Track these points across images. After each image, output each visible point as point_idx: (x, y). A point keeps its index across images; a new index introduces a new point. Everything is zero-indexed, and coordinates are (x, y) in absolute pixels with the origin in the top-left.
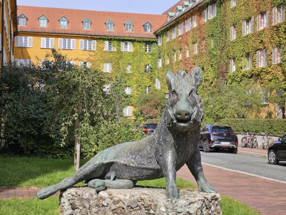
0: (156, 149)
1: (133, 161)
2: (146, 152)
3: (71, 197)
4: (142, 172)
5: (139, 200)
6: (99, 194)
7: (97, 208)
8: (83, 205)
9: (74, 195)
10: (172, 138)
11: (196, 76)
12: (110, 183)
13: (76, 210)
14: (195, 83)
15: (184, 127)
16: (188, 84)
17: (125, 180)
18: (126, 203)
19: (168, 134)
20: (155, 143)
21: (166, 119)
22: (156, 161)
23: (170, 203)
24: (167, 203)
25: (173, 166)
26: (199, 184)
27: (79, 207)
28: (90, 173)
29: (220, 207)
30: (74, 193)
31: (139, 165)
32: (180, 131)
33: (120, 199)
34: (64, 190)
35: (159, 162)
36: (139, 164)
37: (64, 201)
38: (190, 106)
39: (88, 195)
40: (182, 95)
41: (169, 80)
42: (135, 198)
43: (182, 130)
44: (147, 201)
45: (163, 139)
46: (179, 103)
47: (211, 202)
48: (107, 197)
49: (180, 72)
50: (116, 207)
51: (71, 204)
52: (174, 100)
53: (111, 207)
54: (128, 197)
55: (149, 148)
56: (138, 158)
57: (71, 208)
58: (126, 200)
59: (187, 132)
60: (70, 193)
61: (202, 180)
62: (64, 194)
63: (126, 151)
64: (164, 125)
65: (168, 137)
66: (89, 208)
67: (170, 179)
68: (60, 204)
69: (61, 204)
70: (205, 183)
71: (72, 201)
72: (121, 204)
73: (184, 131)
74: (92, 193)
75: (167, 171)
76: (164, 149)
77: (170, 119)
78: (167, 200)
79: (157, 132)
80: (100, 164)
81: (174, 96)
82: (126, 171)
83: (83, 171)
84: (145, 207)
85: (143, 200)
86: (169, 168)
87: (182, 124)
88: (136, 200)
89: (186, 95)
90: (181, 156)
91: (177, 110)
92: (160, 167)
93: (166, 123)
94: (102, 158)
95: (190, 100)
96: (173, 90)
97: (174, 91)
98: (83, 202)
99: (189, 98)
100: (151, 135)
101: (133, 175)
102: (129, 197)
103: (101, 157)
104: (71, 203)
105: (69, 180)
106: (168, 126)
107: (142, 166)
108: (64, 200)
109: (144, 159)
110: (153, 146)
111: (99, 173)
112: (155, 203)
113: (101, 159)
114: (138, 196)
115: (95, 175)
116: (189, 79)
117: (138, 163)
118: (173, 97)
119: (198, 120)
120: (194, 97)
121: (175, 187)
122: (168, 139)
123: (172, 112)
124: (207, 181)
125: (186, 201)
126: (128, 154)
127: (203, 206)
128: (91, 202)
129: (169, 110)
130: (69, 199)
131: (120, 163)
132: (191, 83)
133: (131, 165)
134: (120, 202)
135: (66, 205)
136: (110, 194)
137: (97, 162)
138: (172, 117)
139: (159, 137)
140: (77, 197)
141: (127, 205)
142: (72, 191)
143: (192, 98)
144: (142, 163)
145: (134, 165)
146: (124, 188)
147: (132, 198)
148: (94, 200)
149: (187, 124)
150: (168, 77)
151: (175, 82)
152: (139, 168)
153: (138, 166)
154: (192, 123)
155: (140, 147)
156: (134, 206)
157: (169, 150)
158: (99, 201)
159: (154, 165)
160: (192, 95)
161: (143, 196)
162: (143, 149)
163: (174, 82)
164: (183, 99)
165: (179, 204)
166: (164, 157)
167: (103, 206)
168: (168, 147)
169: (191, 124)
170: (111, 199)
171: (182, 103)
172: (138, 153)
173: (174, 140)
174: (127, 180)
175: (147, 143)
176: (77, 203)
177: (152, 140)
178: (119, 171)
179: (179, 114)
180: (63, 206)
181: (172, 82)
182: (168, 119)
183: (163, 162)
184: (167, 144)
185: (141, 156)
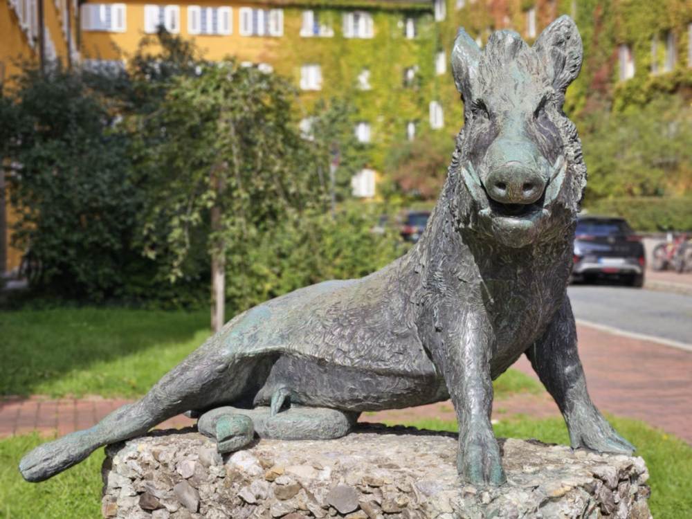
0: (421, 308)
1: (345, 347)
2: (387, 317)
3: (139, 468)
4: (377, 385)
5: (363, 489)
6: (229, 462)
7: (222, 511)
8: (180, 498)
9: (148, 464)
10: (477, 270)
11: (558, 49)
12: (270, 423)
13: (157, 513)
14: (556, 74)
15: (522, 230)
16: (530, 78)
17: (319, 409)
18: (319, 498)
19: (461, 256)
20: (417, 285)
21: (455, 203)
22: (422, 348)
23: (473, 502)
24: (462, 501)
25: (483, 367)
26: (571, 424)
27: (164, 504)
28: (202, 389)
29: (645, 504)
30: (148, 457)
31: (364, 362)
32: (502, 245)
33: (300, 480)
34: (116, 445)
35: (432, 352)
36: (365, 359)
37: (117, 484)
38: (538, 155)
39: (192, 465)
40: (509, 114)
41: (463, 65)
42: (353, 478)
43: (514, 241)
44: (391, 491)
45: (444, 273)
46: (498, 145)
47: (616, 489)
48: (255, 474)
49: (500, 37)
50: (286, 508)
51: (139, 493)
52: (479, 136)
53: (269, 509)
54: (325, 475)
55: (397, 302)
56: (363, 338)
57: (138, 507)
58: (322, 485)
59: (528, 248)
60: (136, 456)
61: (583, 410)
62: (116, 461)
63: (322, 313)
64: (447, 222)
65: (465, 264)
66: (196, 509)
67: (471, 415)
68: (104, 491)
69: (107, 492)
70: (592, 420)
71: (143, 483)
72: (301, 500)
73: (520, 247)
74: (208, 460)
75: (462, 386)
76: (449, 305)
77: (469, 201)
78: (463, 493)
79: (424, 246)
80: (234, 357)
81: (482, 122)
82: (322, 382)
83: (176, 382)
84: (384, 513)
85: (378, 487)
86: (468, 373)
87: (513, 222)
88: (355, 487)
89: (523, 115)
90: (508, 329)
91: (491, 168)
92: (437, 368)
93: (454, 216)
94: (241, 337)
95: (538, 134)
96: (478, 99)
97: (481, 105)
98: (176, 487)
99: (533, 126)
100: (406, 259)
101: (347, 396)
102: (331, 474)
103: (238, 333)
104: (139, 490)
105: (133, 414)
106: (462, 225)
107: (374, 366)
108: (118, 478)
109: (383, 339)
110: (413, 295)
111: (232, 389)
112: (421, 501)
113: (239, 342)
114: (361, 474)
115: (221, 394)
116: (535, 62)
117: (362, 353)
118: (477, 125)
119: (566, 207)
120: (551, 125)
121: (490, 445)
122: (461, 274)
123: (474, 175)
124: (599, 414)
125: (531, 496)
126: (326, 323)
127: (591, 507)
128: (205, 488)
129: (464, 171)
130: (134, 475)
131: (300, 354)
132: (542, 74)
133: (338, 361)
134: (300, 493)
135: (125, 496)
136: (265, 463)
137: (226, 353)
138: (474, 194)
139: (433, 267)
140: (157, 468)
141: (323, 505)
142: (143, 448)
143: (547, 129)
144: (375, 353)
145: (349, 361)
146: (316, 439)
147: (342, 479)
148: (213, 483)
149: (529, 219)
150: (459, 57)
151: (484, 71)
152: (364, 372)
153: (362, 364)
154: (550, 215)
155: (369, 298)
156: (347, 508)
157: (467, 312)
158: (229, 486)
159: (417, 362)
160: (546, 118)
161: (379, 475)
162: (378, 305)
163: (481, 73)
164: (513, 129)
165: (506, 506)
166: (450, 335)
167: (244, 502)
168: (464, 300)
169: (544, 220)
170: (271, 482)
171: (509, 144)
172: (360, 318)
173: (483, 275)
174: (325, 409)
175: (391, 287)
176: (160, 491)
177: (407, 277)
178: (300, 380)
179: (502, 185)
180: (115, 500)
181: (473, 72)
182: (460, 203)
183: (446, 353)
184: (458, 291)
185: (372, 330)
